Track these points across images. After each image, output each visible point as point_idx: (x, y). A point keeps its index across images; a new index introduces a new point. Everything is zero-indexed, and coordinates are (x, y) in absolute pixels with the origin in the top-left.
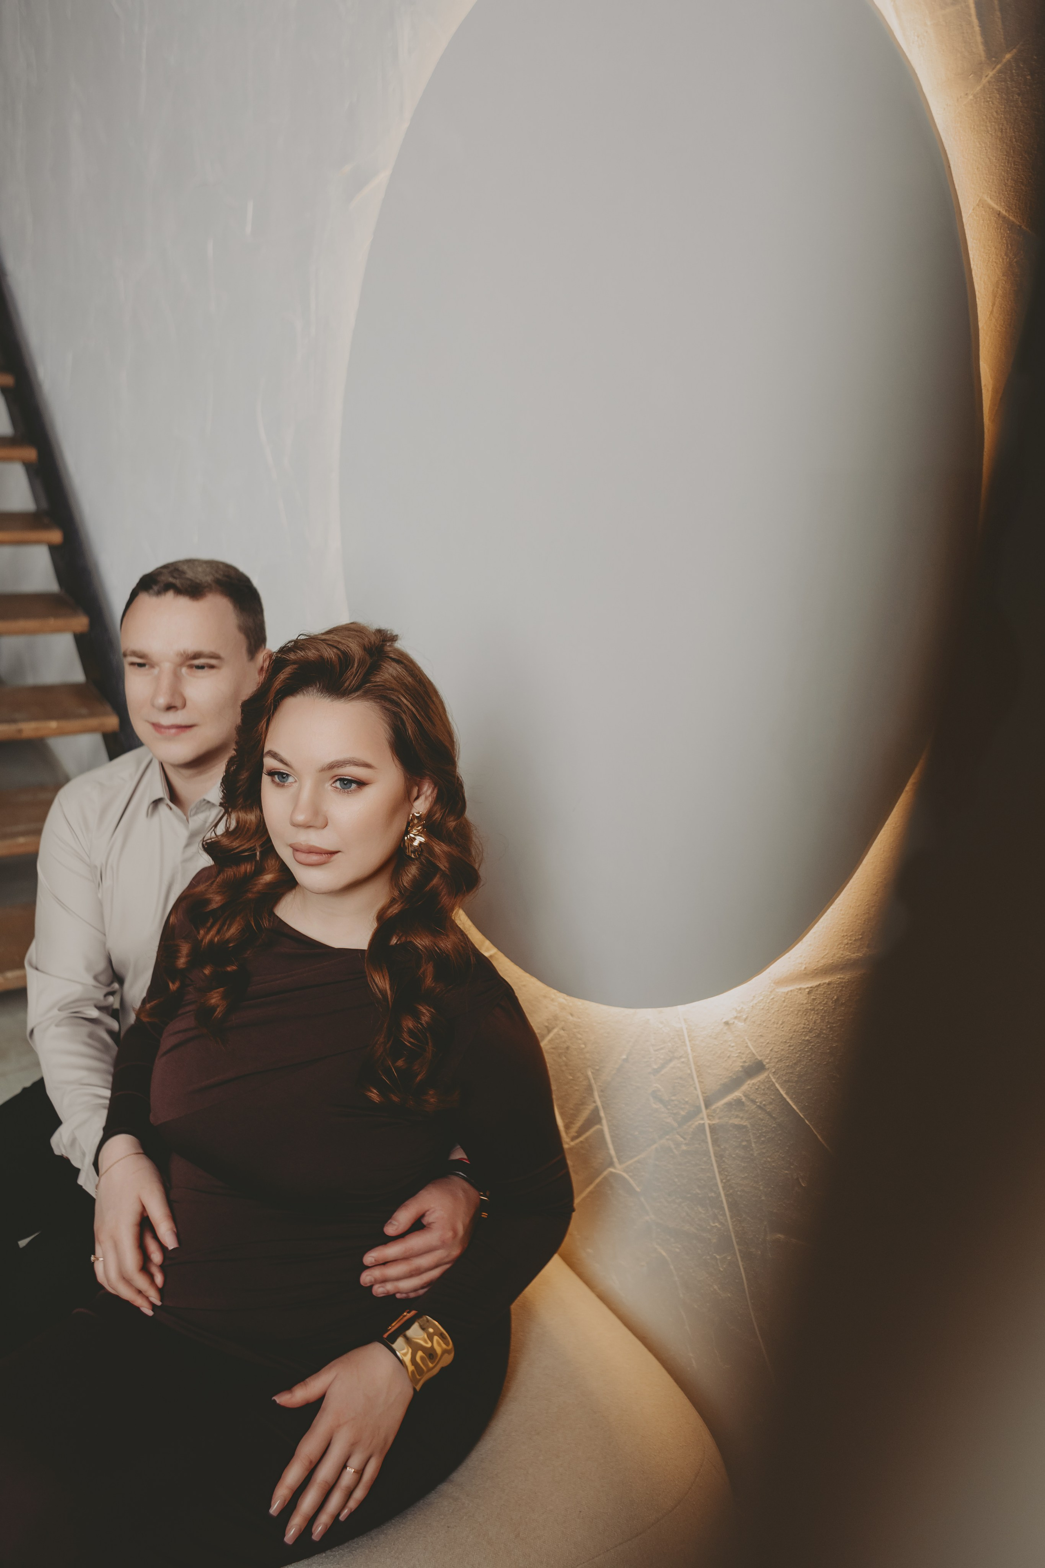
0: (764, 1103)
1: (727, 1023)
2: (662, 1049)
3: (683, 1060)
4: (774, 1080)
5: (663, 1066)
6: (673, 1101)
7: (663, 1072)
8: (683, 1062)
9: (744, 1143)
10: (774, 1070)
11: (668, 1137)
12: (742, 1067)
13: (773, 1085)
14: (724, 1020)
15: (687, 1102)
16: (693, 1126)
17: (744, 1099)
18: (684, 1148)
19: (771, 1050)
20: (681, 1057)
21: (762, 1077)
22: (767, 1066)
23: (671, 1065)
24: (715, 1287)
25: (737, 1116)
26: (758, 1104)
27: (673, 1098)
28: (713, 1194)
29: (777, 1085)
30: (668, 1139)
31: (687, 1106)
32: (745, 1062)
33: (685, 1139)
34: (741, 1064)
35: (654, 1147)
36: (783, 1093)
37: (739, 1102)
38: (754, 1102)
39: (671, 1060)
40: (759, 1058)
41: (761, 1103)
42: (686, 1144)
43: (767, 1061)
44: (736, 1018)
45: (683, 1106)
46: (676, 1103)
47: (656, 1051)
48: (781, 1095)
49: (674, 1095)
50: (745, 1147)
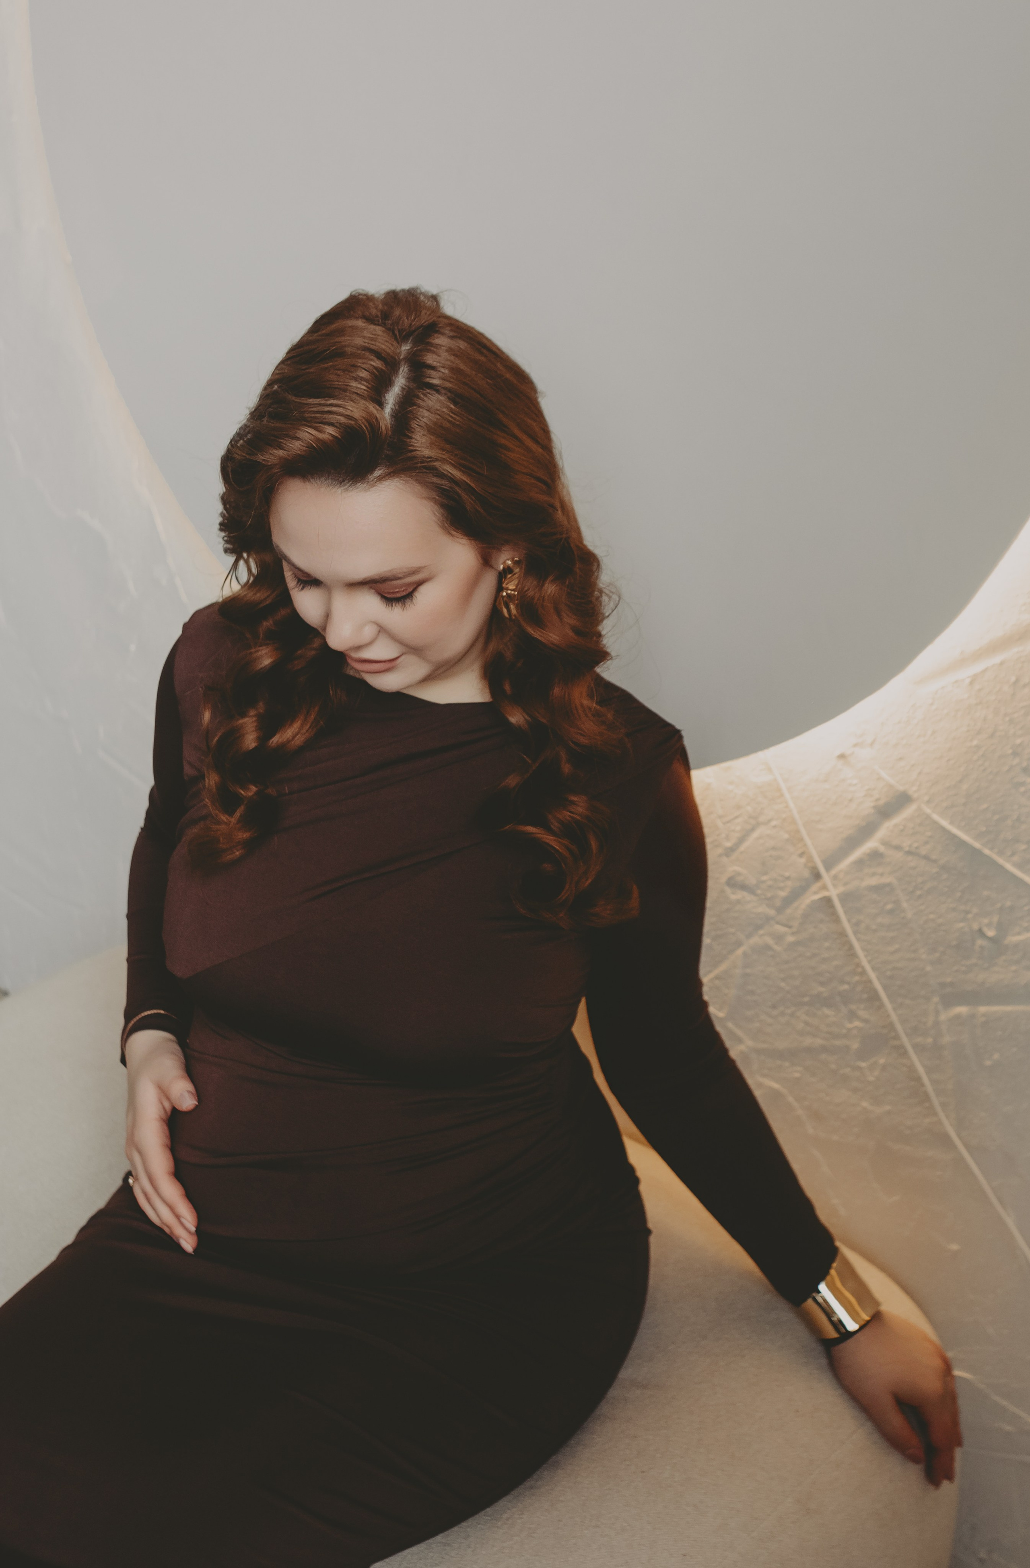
0: (916, 845)
1: (842, 756)
2: (737, 817)
3: (774, 823)
4: (928, 811)
5: (741, 840)
6: (763, 882)
7: (742, 848)
8: (775, 827)
9: (889, 907)
10: (926, 798)
11: (761, 932)
12: (874, 807)
13: (928, 817)
14: (838, 753)
15: (788, 878)
16: (803, 906)
17: (882, 849)
18: (791, 939)
19: (920, 773)
20: (770, 821)
21: (909, 811)
22: (915, 796)
23: (755, 835)
24: (865, 1104)
25: (874, 874)
26: (907, 849)
27: (764, 878)
28: (846, 987)
29: (936, 817)
30: (762, 935)
31: (789, 883)
32: (878, 800)
33: (790, 927)
34: (872, 804)
35: (740, 952)
36: (945, 823)
37: (875, 855)
38: (898, 848)
39: (753, 829)
40: (901, 788)
41: (910, 846)
42: (793, 934)
43: (915, 788)
44: (855, 745)
45: (782, 885)
46: (770, 883)
47: (724, 823)
48: (944, 829)
49: (765, 874)
50: (891, 912)
